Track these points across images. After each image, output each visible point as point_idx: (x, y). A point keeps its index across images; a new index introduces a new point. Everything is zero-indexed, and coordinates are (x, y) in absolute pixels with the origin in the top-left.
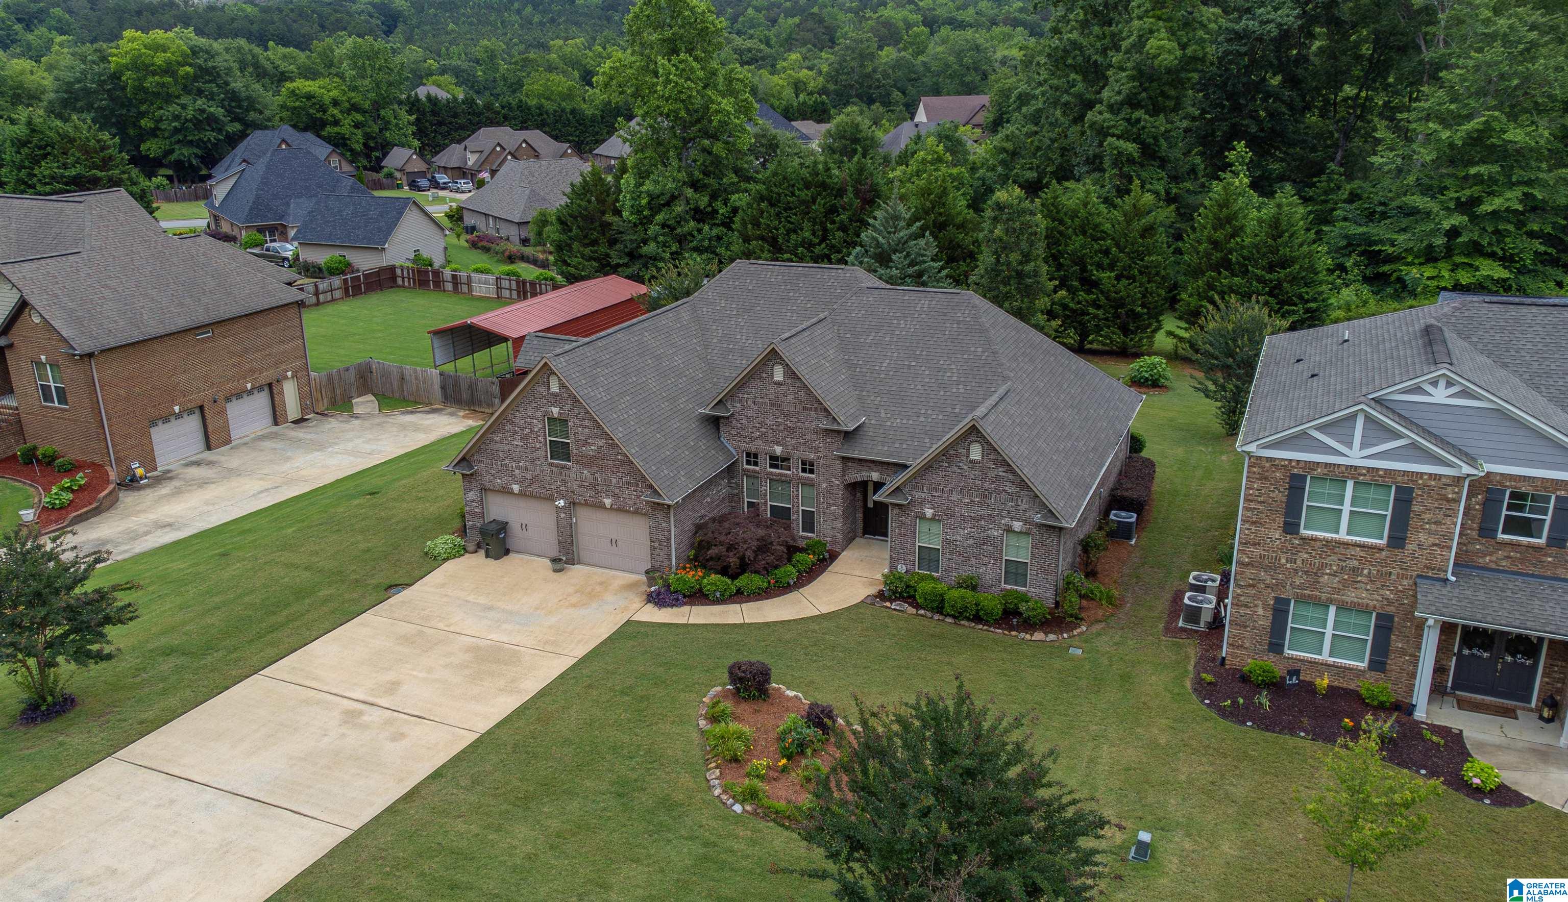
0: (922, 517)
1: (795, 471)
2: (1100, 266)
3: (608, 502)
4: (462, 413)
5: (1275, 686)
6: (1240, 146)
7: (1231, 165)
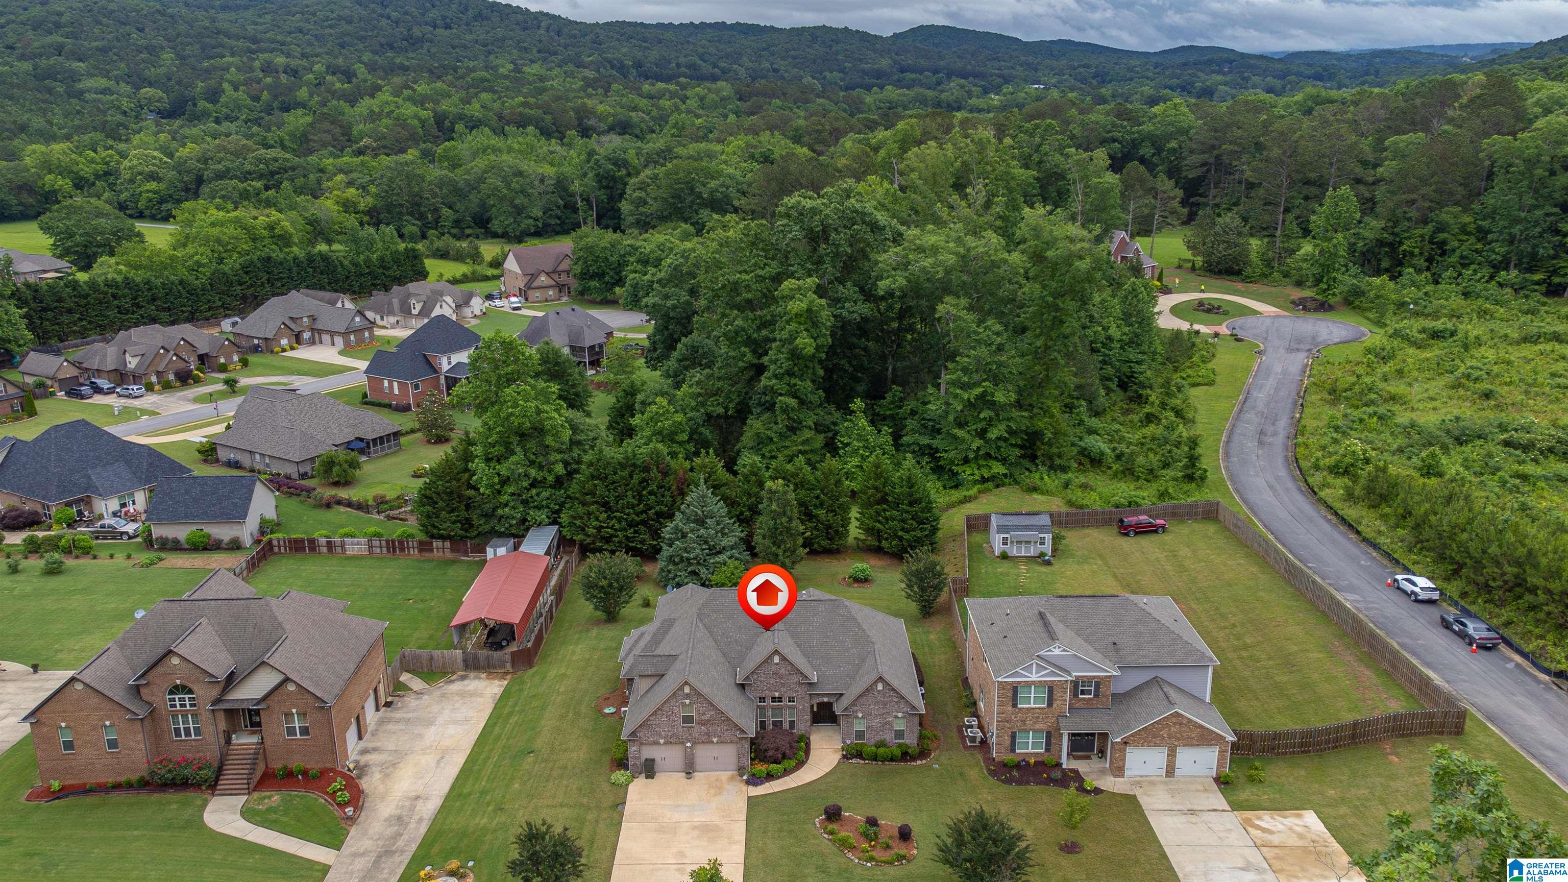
0: (857, 717)
1: (785, 702)
2: (815, 506)
3: (715, 740)
4: (484, 676)
5: (1018, 766)
6: (858, 401)
7: (854, 412)
